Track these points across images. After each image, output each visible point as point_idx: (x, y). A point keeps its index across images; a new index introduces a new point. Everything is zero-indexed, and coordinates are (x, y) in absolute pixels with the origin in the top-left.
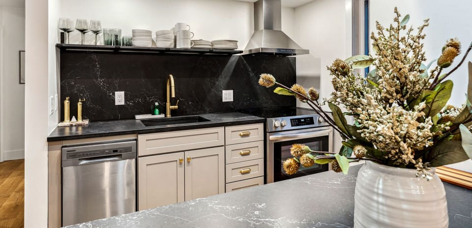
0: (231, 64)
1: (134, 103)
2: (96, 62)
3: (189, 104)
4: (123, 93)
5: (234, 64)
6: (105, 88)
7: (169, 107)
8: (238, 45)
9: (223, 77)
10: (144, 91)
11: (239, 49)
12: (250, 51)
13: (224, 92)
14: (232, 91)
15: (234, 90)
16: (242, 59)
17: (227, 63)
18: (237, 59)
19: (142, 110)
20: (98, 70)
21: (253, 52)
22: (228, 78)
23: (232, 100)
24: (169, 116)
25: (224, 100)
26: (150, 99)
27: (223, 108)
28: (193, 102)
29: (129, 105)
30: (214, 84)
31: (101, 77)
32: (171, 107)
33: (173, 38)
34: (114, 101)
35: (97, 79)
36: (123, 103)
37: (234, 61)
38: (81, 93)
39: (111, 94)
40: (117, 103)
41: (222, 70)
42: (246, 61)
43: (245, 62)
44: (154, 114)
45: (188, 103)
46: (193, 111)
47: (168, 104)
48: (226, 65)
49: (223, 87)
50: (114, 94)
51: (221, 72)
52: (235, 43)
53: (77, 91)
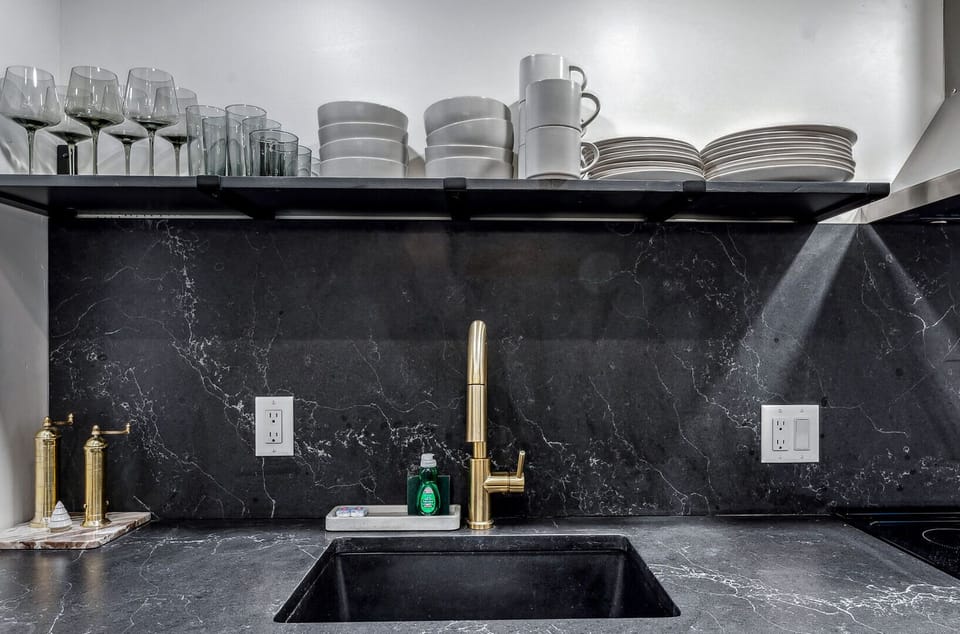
0: (814, 269)
1: (334, 449)
2: (180, 268)
3: (588, 469)
4: (286, 403)
5: (828, 271)
6: (214, 379)
7: (484, 480)
8: (855, 157)
9: (768, 335)
10: (377, 399)
11: (862, 176)
12: (922, 189)
13: (769, 411)
14: (816, 407)
15: (823, 403)
16: (871, 245)
17: (788, 264)
18: (847, 241)
19: (369, 484)
20: (189, 301)
21: (935, 196)
22: (792, 344)
23: (813, 456)
24: (481, 526)
25: (768, 456)
26: (404, 435)
27: (762, 493)
28: (606, 455)
29: (313, 458)
30: (718, 370)
31: (202, 332)
32: (490, 479)
33: (501, 134)
34: (250, 437)
35: (183, 337)
36: (286, 448)
37: (827, 255)
38: (123, 399)
39: (240, 407)
40: (262, 449)
41: (763, 299)
42: (895, 254)
43: (890, 258)
44: (415, 510)
45: (582, 460)
46: (609, 501)
47: (479, 464)
48: (781, 273)
49: (763, 388)
50: (250, 408)
51: (758, 310)
52: (839, 141)
53: (109, 389)
